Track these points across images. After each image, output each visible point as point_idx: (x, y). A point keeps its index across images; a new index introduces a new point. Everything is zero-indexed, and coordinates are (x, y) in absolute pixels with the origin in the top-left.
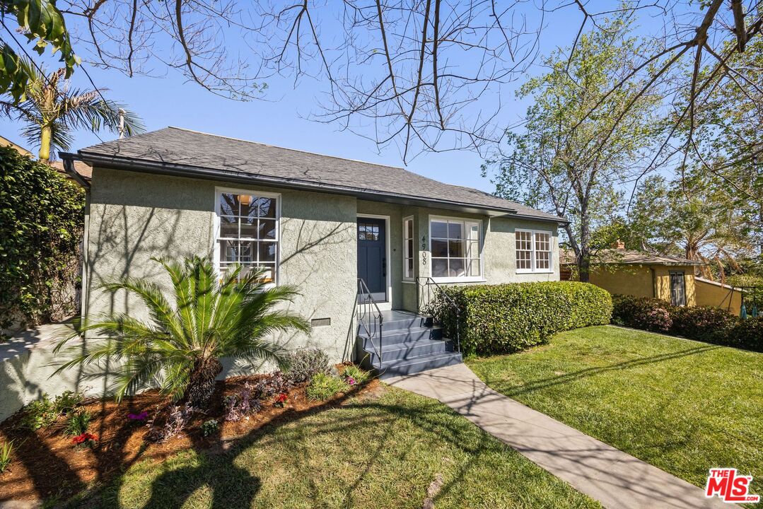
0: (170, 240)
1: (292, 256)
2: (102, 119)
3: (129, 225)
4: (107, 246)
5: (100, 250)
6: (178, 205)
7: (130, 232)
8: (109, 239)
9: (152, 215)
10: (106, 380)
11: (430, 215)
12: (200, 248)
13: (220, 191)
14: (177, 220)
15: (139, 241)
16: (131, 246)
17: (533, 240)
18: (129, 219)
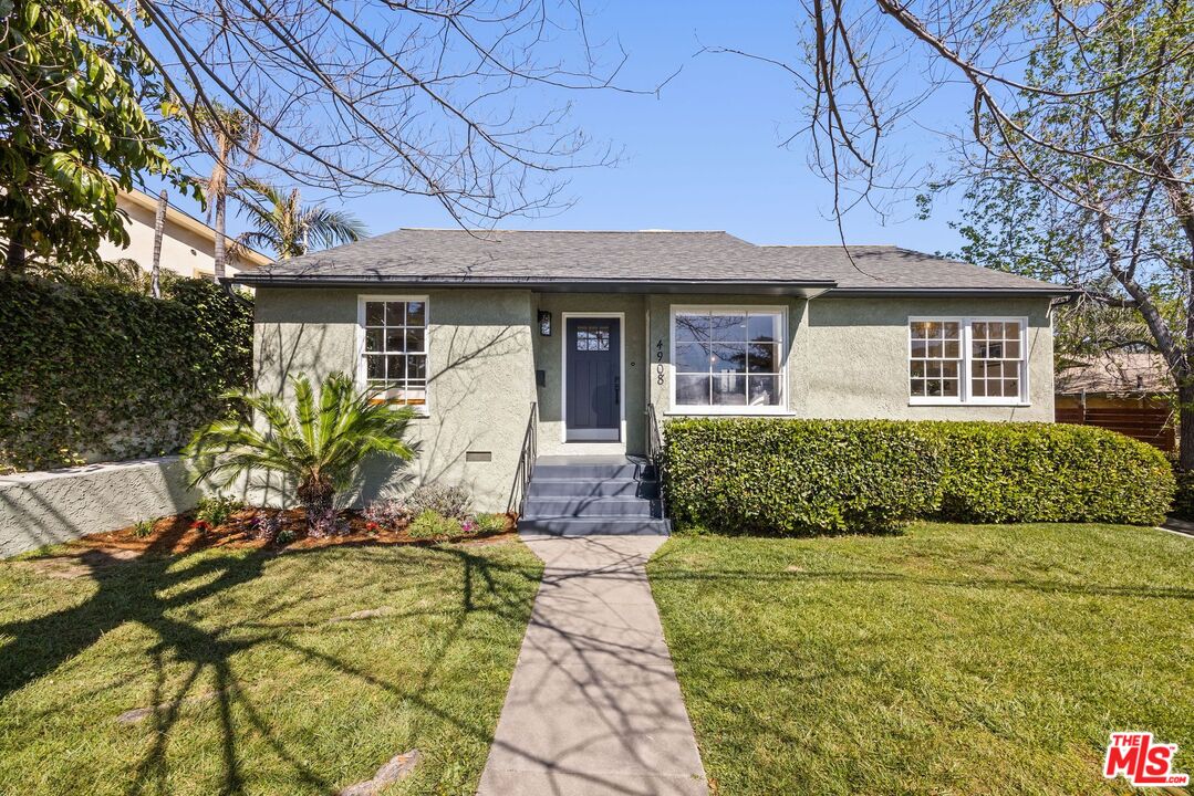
0: (317, 358)
1: (443, 372)
2: (334, 233)
3: (283, 342)
4: (266, 365)
5: (261, 368)
6: (324, 318)
7: (284, 349)
8: (268, 358)
9: (302, 331)
10: (266, 492)
11: (672, 306)
12: (344, 365)
13: (364, 300)
14: (323, 335)
15: (292, 359)
16: (285, 364)
17: (966, 337)
18: (283, 337)
